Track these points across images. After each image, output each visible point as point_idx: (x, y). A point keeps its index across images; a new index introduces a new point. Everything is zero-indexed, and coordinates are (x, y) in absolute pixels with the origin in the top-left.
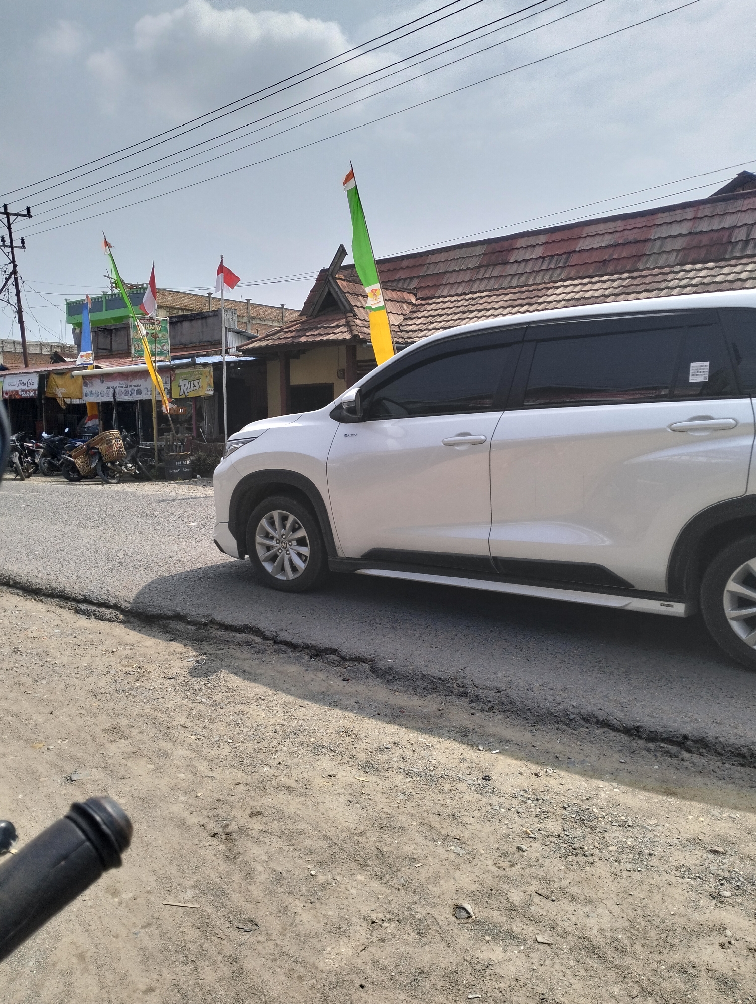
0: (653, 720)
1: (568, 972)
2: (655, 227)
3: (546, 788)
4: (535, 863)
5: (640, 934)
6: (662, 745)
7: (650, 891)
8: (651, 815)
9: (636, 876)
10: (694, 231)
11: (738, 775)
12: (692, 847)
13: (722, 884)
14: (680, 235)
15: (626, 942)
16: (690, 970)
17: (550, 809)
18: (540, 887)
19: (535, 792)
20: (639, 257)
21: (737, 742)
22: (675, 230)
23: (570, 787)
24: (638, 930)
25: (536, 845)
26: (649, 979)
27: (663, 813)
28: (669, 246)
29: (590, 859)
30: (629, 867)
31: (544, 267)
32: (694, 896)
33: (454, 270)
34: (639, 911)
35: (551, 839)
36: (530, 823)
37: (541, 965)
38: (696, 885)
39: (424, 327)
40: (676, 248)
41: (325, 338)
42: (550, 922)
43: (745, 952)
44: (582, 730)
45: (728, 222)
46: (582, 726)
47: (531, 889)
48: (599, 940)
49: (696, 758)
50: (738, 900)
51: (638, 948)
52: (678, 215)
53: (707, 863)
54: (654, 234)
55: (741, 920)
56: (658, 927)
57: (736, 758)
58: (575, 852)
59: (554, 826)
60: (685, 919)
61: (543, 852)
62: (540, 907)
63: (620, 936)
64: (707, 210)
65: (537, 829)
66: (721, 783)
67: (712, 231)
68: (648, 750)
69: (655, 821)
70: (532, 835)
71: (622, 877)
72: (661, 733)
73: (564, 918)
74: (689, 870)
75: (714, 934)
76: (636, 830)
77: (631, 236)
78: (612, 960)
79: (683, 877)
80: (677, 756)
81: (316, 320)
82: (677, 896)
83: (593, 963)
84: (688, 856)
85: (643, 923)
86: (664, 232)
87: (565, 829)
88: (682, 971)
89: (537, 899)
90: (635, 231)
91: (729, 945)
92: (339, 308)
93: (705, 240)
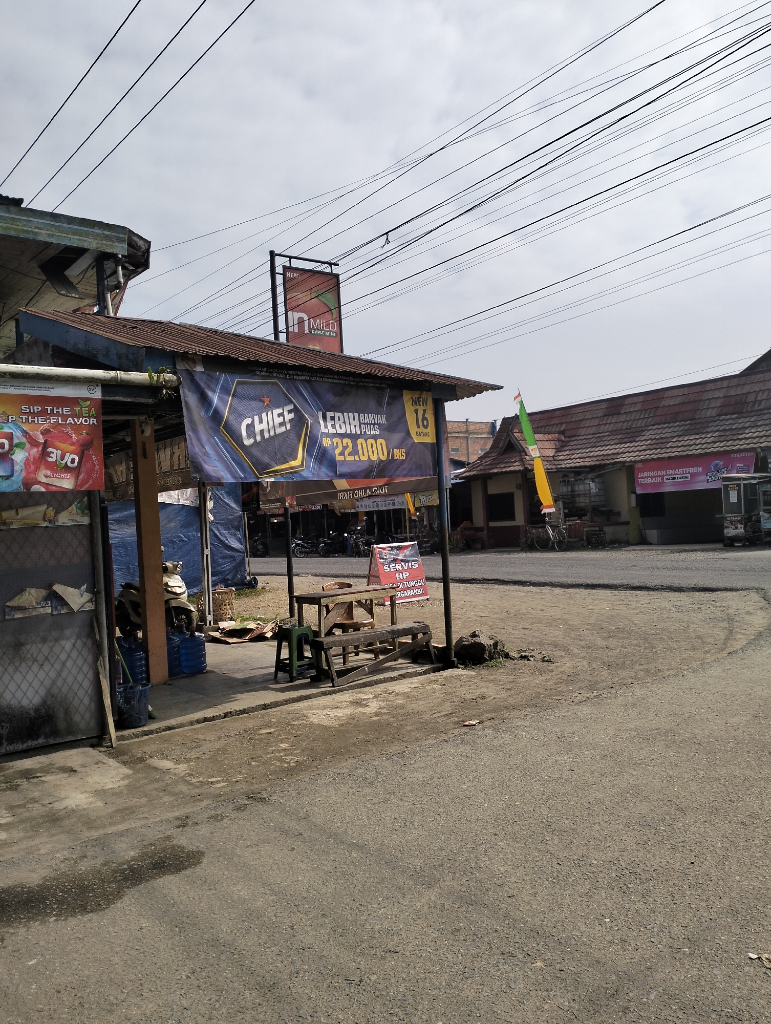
2: (706, 392)
10: (726, 395)
14: (719, 397)
20: (695, 411)
22: (717, 394)
28: (713, 404)
31: (642, 417)
33: (589, 419)
39: (569, 457)
40: (717, 406)
41: (508, 469)
45: (746, 389)
52: (719, 385)
54: (705, 396)
64: (735, 382)
67: (737, 395)
77: (692, 397)
81: (503, 457)
86: (710, 395)
90: (694, 394)
92: (515, 449)
93: (733, 401)
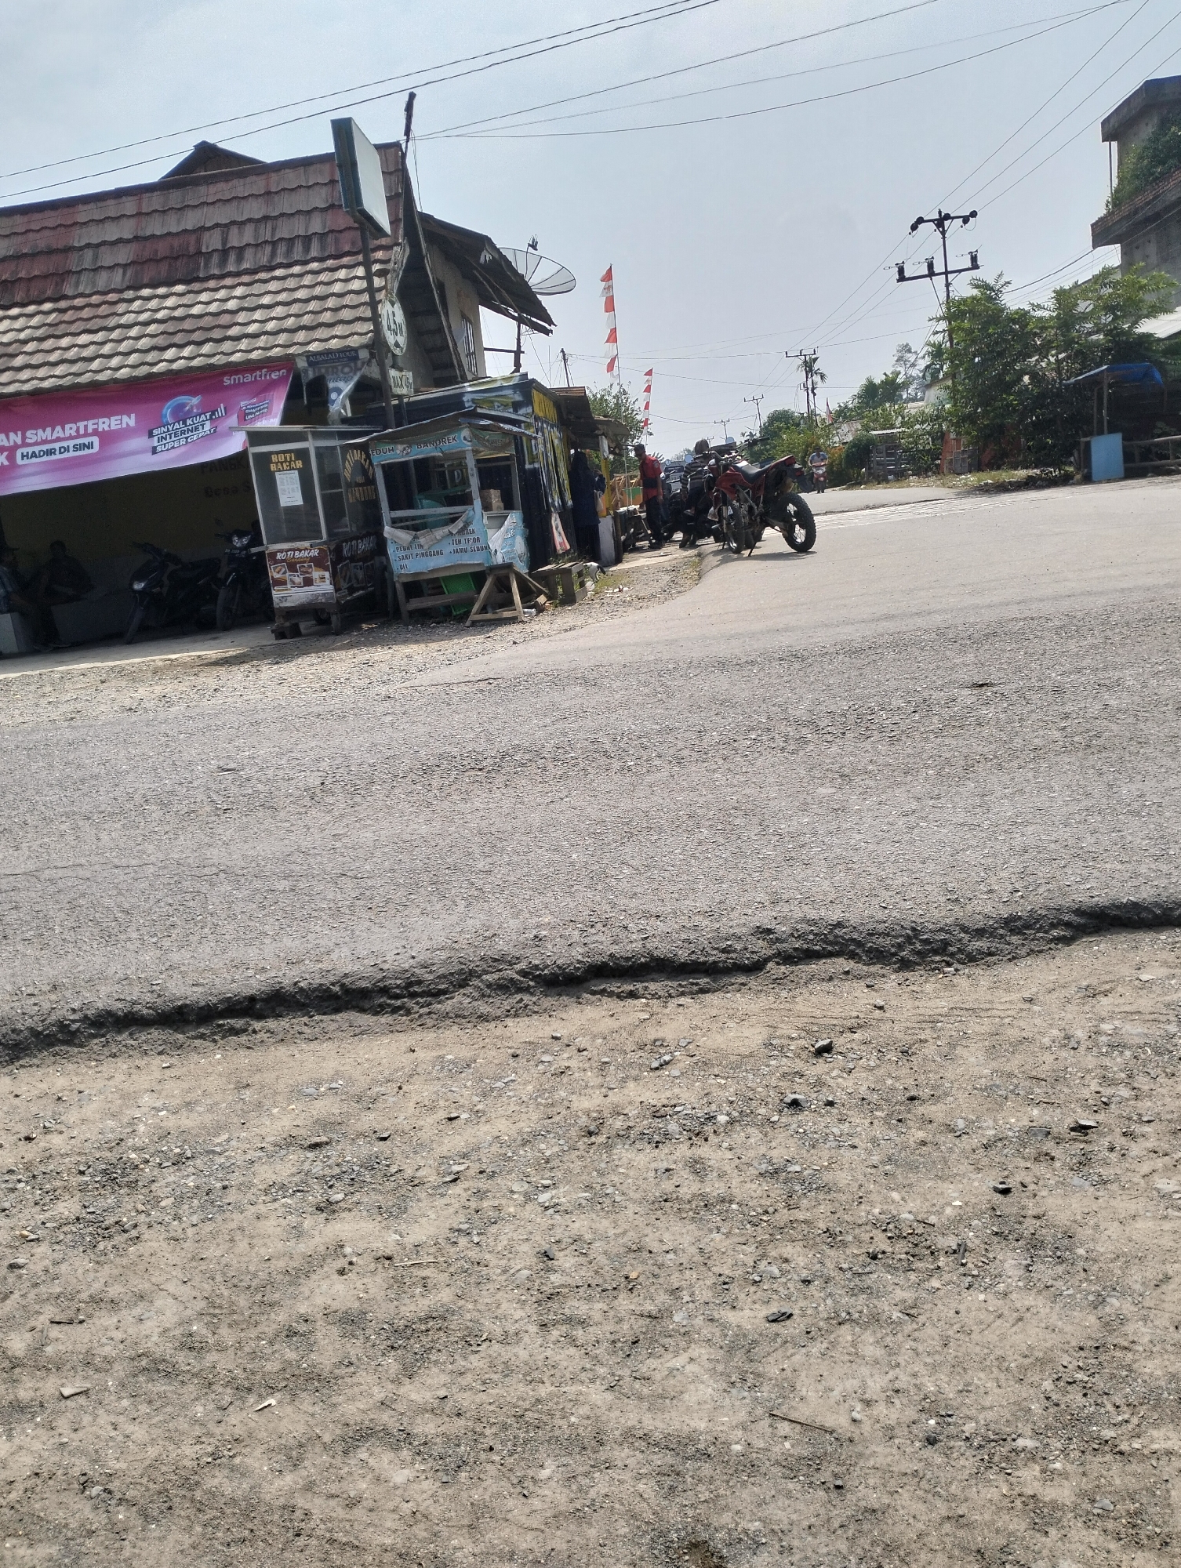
0: (200, 989)
1: (121, 1419)
2: (78, 227)
3: (47, 1154)
4: (43, 1278)
5: (224, 1311)
6: (221, 1022)
7: (232, 1240)
8: (219, 1129)
9: (208, 1227)
10: (140, 233)
11: (334, 1026)
12: (283, 1152)
13: (331, 1187)
14: (120, 241)
15: (204, 1331)
16: (302, 1328)
17: (58, 1183)
18: (57, 1310)
19: (28, 1166)
20: (63, 275)
21: (324, 981)
22: (112, 233)
23: (88, 1135)
24: (220, 1307)
25: (42, 1249)
26: (245, 1370)
27: (235, 1120)
28: (107, 258)
29: (134, 1233)
30: (195, 1219)
32: (293, 1219)
34: (219, 1278)
35: (65, 1229)
36: (28, 1217)
37: (76, 1430)
38: (296, 1203)
40: (121, 262)
42: (81, 1356)
43: (372, 1266)
44: (95, 1041)
45: (191, 220)
46: (94, 1036)
47: (42, 1321)
48: (165, 1349)
49: (272, 1024)
50: (355, 1199)
51: (224, 1331)
52: (111, 209)
53: (306, 1166)
54: (79, 238)
55: (363, 1224)
56: (250, 1287)
57: (326, 1004)
58: (106, 1232)
59: (68, 1207)
60: (287, 1258)
61: (56, 1255)
62: (63, 1342)
63: (195, 1328)
64: (155, 201)
65: (39, 1223)
66: (314, 1045)
67: (169, 234)
68: (202, 1036)
69: (226, 1136)
70: (33, 1237)
71: (185, 1240)
72: (215, 1005)
73: (104, 1340)
74: (283, 1186)
75: (329, 1261)
76: (198, 1161)
77: (42, 241)
78: (188, 1368)
79: (275, 1200)
80: (245, 1031)
82: (270, 1231)
83: (160, 1387)
84: (278, 1167)
85: (226, 1293)
86: (94, 235)
87: (87, 1204)
88: (291, 1333)
89: (55, 1332)
90: (47, 233)
91: (350, 1267)
93: (162, 249)
